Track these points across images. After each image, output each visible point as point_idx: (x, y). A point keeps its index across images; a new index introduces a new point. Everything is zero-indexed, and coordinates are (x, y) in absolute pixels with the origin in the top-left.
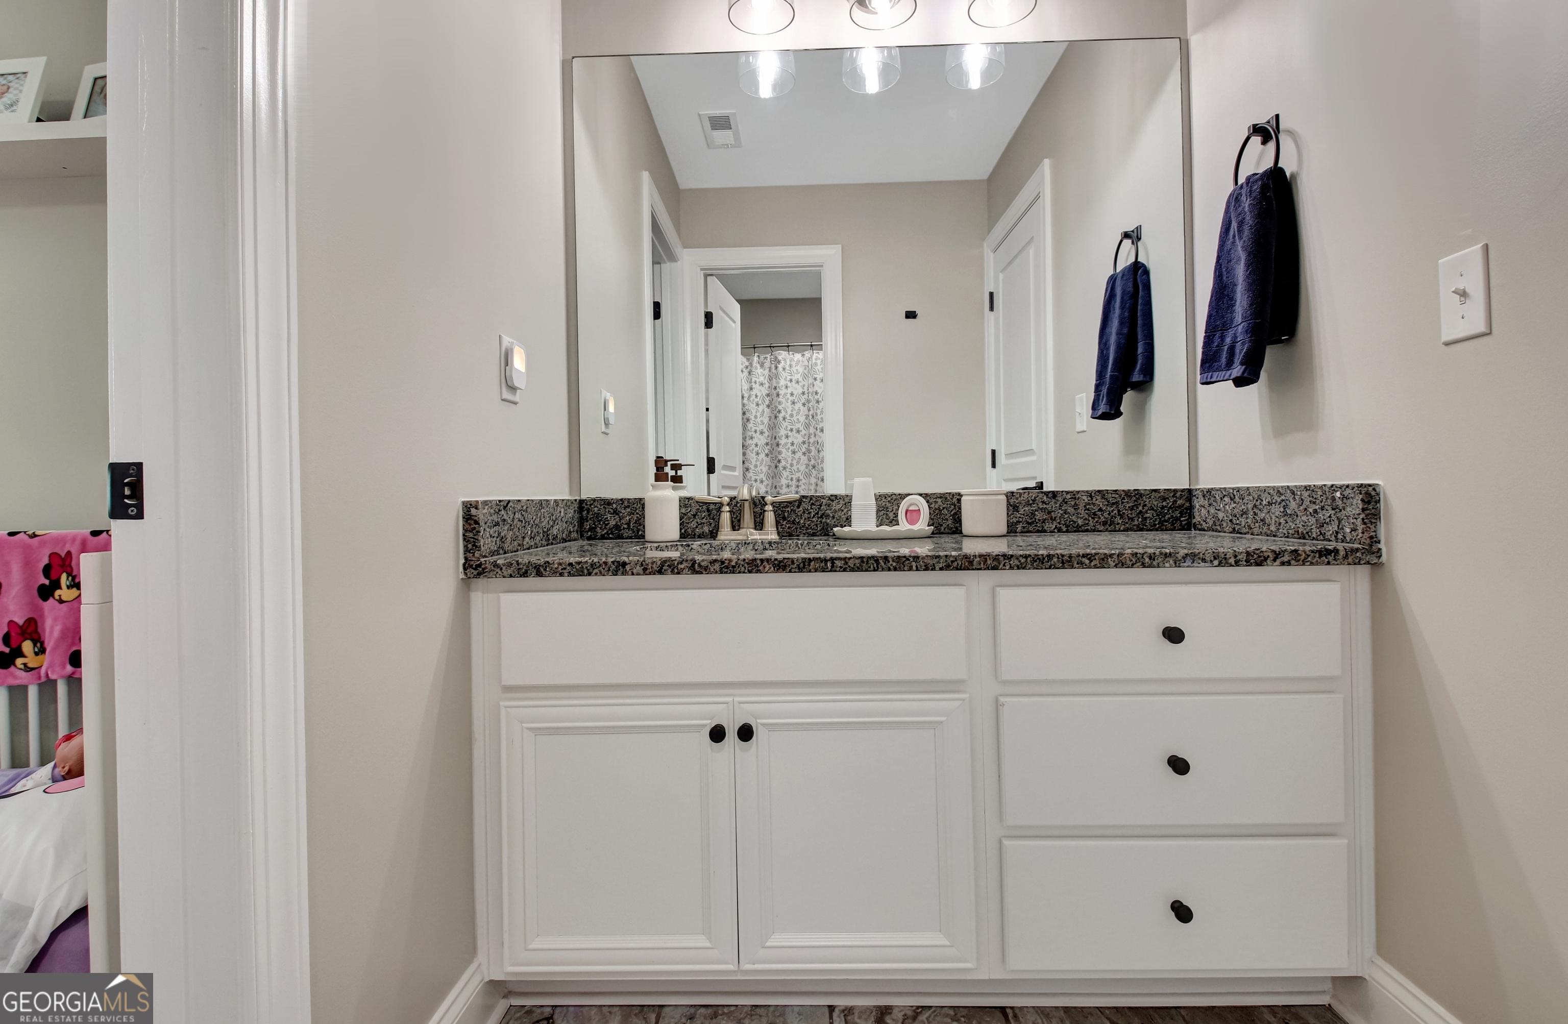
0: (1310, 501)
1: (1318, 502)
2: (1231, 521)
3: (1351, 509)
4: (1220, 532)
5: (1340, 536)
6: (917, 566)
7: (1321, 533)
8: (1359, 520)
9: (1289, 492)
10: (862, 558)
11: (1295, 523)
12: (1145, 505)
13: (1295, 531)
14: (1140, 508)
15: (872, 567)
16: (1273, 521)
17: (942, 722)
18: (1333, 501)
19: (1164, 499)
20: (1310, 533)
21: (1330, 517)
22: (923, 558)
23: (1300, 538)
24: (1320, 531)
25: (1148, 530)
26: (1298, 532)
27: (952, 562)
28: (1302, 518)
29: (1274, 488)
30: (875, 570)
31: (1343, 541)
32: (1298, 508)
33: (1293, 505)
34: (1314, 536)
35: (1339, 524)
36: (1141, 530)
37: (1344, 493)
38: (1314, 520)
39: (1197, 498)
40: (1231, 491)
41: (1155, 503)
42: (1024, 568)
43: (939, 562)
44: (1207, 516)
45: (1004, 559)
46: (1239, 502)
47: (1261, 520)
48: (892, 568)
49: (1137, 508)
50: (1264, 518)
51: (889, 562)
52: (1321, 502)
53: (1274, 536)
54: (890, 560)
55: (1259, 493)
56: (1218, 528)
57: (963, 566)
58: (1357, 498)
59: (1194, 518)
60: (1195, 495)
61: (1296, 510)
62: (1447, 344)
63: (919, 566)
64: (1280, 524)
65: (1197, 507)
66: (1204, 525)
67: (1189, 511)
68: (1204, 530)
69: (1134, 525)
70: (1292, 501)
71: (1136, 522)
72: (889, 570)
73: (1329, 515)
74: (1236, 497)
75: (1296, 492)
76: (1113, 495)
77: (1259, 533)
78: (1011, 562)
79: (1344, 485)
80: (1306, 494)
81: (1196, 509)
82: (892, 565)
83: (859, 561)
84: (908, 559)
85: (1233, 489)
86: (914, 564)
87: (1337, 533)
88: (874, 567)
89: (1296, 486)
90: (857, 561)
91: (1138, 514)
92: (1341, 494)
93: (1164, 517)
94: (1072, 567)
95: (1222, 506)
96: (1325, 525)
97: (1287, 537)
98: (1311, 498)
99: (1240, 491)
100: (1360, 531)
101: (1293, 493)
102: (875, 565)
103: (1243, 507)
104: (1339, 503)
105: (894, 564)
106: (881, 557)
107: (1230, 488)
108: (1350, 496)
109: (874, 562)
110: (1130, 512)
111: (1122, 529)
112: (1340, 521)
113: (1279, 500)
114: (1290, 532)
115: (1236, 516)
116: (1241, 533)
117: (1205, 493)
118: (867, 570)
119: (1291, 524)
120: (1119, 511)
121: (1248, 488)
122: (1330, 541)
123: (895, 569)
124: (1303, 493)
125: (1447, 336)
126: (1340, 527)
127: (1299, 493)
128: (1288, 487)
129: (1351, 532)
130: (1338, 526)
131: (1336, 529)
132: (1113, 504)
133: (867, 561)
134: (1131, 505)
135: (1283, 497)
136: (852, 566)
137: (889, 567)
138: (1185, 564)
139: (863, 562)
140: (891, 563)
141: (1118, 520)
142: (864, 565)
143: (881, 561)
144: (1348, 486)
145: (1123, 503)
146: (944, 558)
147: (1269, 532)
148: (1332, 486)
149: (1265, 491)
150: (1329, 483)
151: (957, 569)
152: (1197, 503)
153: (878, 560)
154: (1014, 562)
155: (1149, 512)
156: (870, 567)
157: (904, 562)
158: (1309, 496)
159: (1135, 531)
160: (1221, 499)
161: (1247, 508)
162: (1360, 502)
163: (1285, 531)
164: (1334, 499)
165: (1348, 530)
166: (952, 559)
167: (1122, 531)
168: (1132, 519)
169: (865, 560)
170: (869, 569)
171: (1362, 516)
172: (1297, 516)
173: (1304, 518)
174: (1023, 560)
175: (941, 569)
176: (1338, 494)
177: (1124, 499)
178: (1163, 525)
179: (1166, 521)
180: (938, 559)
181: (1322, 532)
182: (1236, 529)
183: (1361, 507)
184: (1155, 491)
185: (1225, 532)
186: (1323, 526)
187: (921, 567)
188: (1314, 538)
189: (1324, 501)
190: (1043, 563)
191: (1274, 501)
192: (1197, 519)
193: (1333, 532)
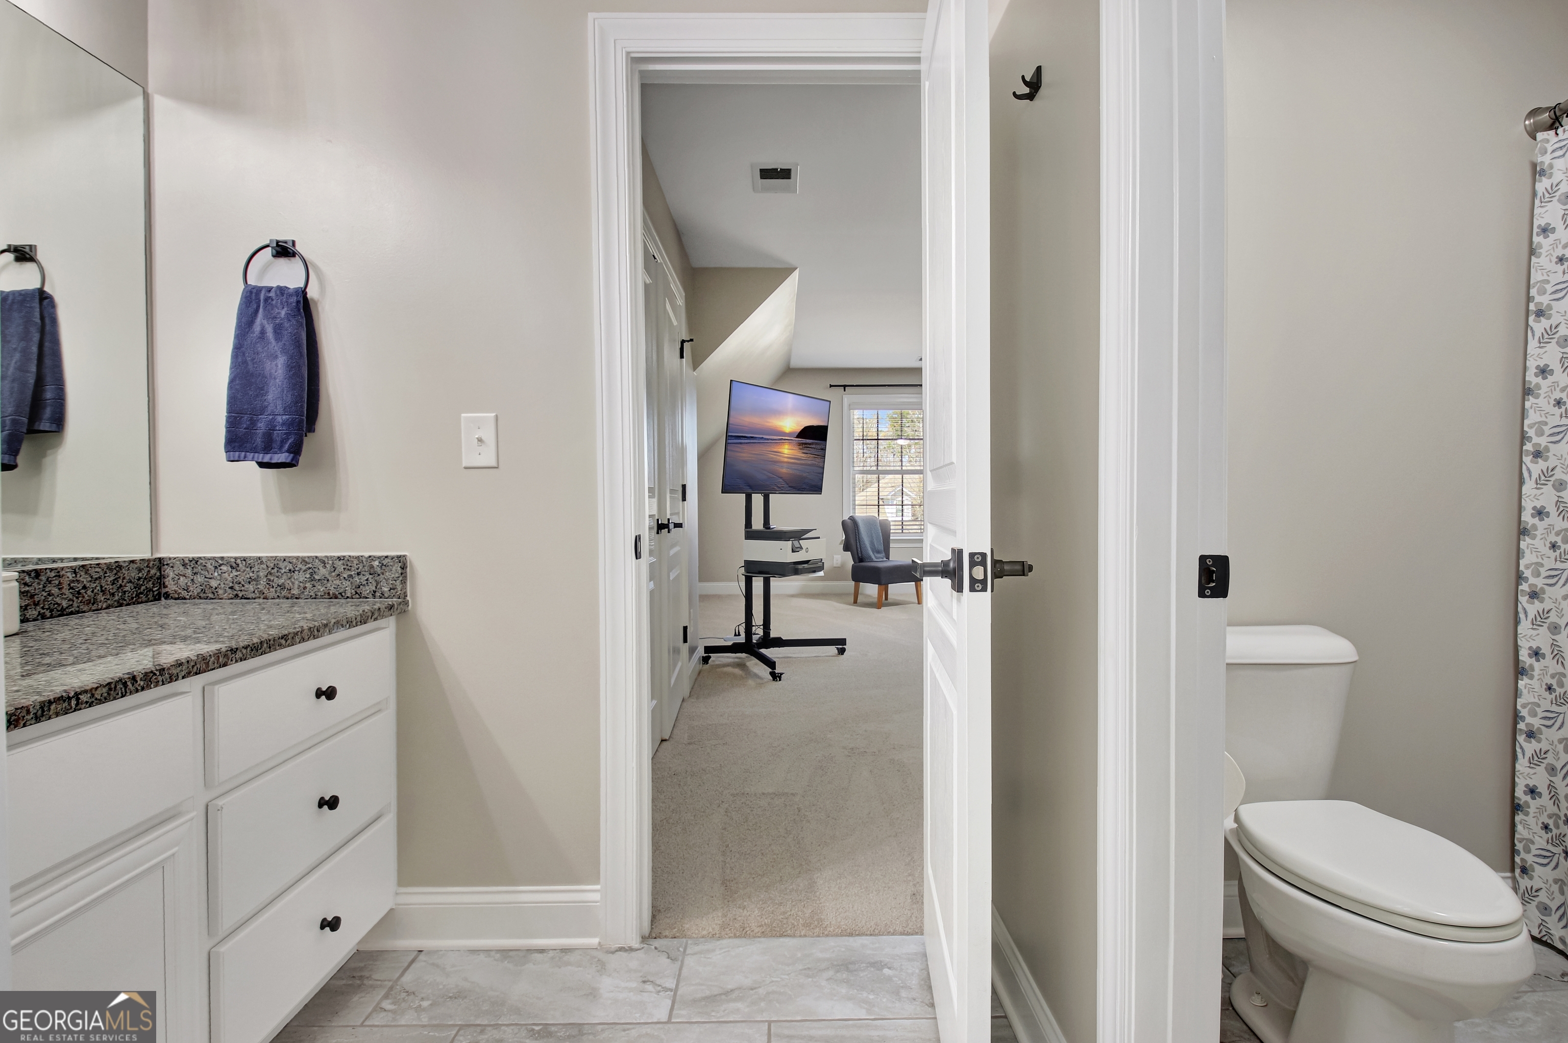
0: (344, 569)
1: (353, 569)
2: (231, 588)
3: (390, 574)
4: (213, 599)
5: (378, 594)
6: (163, 681)
7: (356, 593)
8: (398, 581)
9: (317, 561)
10: (109, 684)
11: (325, 586)
12: (124, 578)
13: (325, 593)
14: (120, 582)
15: (120, 694)
16: (296, 586)
17: (173, 855)
18: (371, 568)
19: (140, 570)
20: (343, 594)
21: (367, 580)
22: (169, 669)
23: (331, 598)
24: (356, 591)
25: (127, 605)
26: (329, 593)
27: (193, 666)
28: (334, 582)
29: (297, 558)
30: (123, 696)
31: (381, 598)
32: (329, 574)
33: (323, 572)
34: (349, 595)
35: (377, 585)
36: (121, 605)
37: (383, 562)
38: (348, 583)
39: (172, 567)
40: (233, 560)
41: (133, 575)
42: (245, 660)
43: (182, 671)
44: (189, 584)
45: (232, 653)
46: (245, 571)
47: (278, 585)
48: (139, 688)
49: (118, 581)
50: (283, 584)
51: (137, 682)
52: (358, 569)
53: (296, 598)
54: (138, 679)
55: (276, 562)
56: (211, 595)
57: (201, 669)
58: (396, 565)
59: (165, 587)
60: (167, 564)
61: (327, 576)
62: (466, 468)
63: (164, 680)
64: (305, 588)
65: (172, 575)
66: (184, 593)
67: (160, 580)
68: (185, 599)
69: (115, 601)
70: (321, 568)
71: (116, 598)
72: (137, 691)
73: (366, 578)
74: (241, 565)
75: (326, 561)
76: (97, 570)
77: (276, 597)
78: (237, 656)
79: (383, 556)
80: (339, 564)
81: (170, 578)
82: (139, 685)
83: (107, 688)
84: (155, 674)
85: (236, 559)
86: (160, 678)
87: (375, 592)
88: (122, 693)
89: (327, 557)
90: (105, 690)
91: (118, 588)
92: (380, 563)
93: (139, 589)
94: (276, 650)
95: (216, 574)
96: (361, 587)
97: (315, 598)
98: (345, 567)
99: (247, 560)
100: (399, 589)
101: (324, 562)
102: (123, 690)
103: (251, 574)
104: (379, 570)
105: (142, 683)
106: (129, 678)
107: (231, 557)
108: (389, 564)
109: (122, 686)
110: (111, 587)
111: (104, 606)
112: (377, 583)
113: (304, 568)
114: (319, 594)
115: (240, 583)
116: (249, 599)
117: (187, 562)
118: (115, 699)
119: (319, 587)
120: (101, 587)
121: (259, 558)
122: (367, 598)
123: (143, 689)
124: (335, 562)
125: (465, 463)
126: (378, 587)
127: (330, 562)
128: (316, 557)
129: (390, 590)
130: (376, 587)
131: (374, 589)
132: (96, 579)
133: (116, 687)
134: (112, 578)
135: (310, 566)
136: (99, 697)
137: (137, 689)
138: (334, 631)
139: (110, 689)
140: (139, 682)
141: (101, 597)
142: (112, 692)
143: (129, 683)
144: (387, 557)
145: (105, 577)
146: (186, 664)
147: (290, 595)
148: (370, 557)
149: (285, 560)
150: (367, 554)
151: (196, 674)
152: (170, 573)
153: (126, 682)
154: (239, 655)
155: (128, 585)
156: (118, 694)
157: (151, 678)
158: (344, 565)
159: (116, 607)
160: (216, 567)
161: (258, 576)
162: (399, 568)
163: (312, 594)
164: (372, 567)
165: (386, 589)
166: (192, 664)
167: (105, 609)
168: (113, 594)
169: (113, 686)
170: (117, 697)
171: (401, 578)
172: (328, 580)
173: (338, 582)
174: (244, 651)
175: (183, 678)
176: (376, 563)
177: (106, 573)
178: (139, 598)
179: (141, 593)
180: (181, 667)
181: (359, 592)
182: (240, 595)
183: (400, 572)
184: (133, 562)
185: (220, 599)
186: (359, 587)
187: (166, 679)
188: (348, 597)
189: (361, 568)
190: (257, 651)
191: (297, 569)
192: (171, 587)
193: (370, 591)
